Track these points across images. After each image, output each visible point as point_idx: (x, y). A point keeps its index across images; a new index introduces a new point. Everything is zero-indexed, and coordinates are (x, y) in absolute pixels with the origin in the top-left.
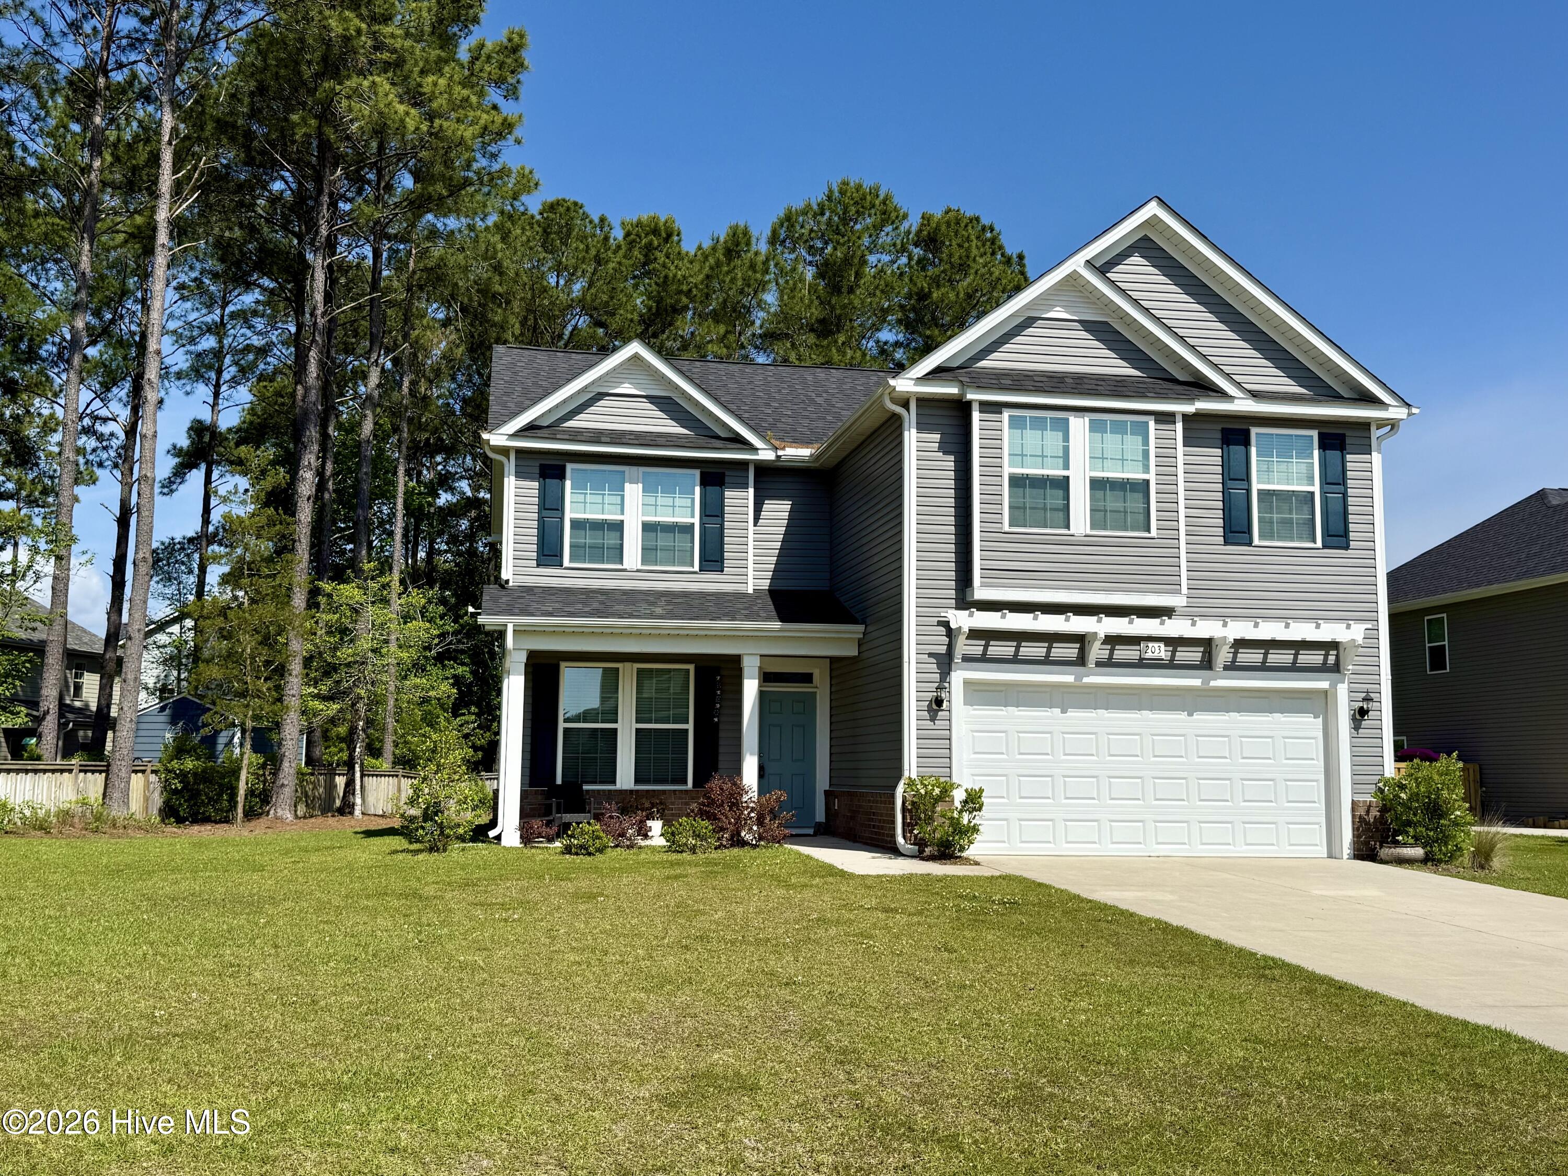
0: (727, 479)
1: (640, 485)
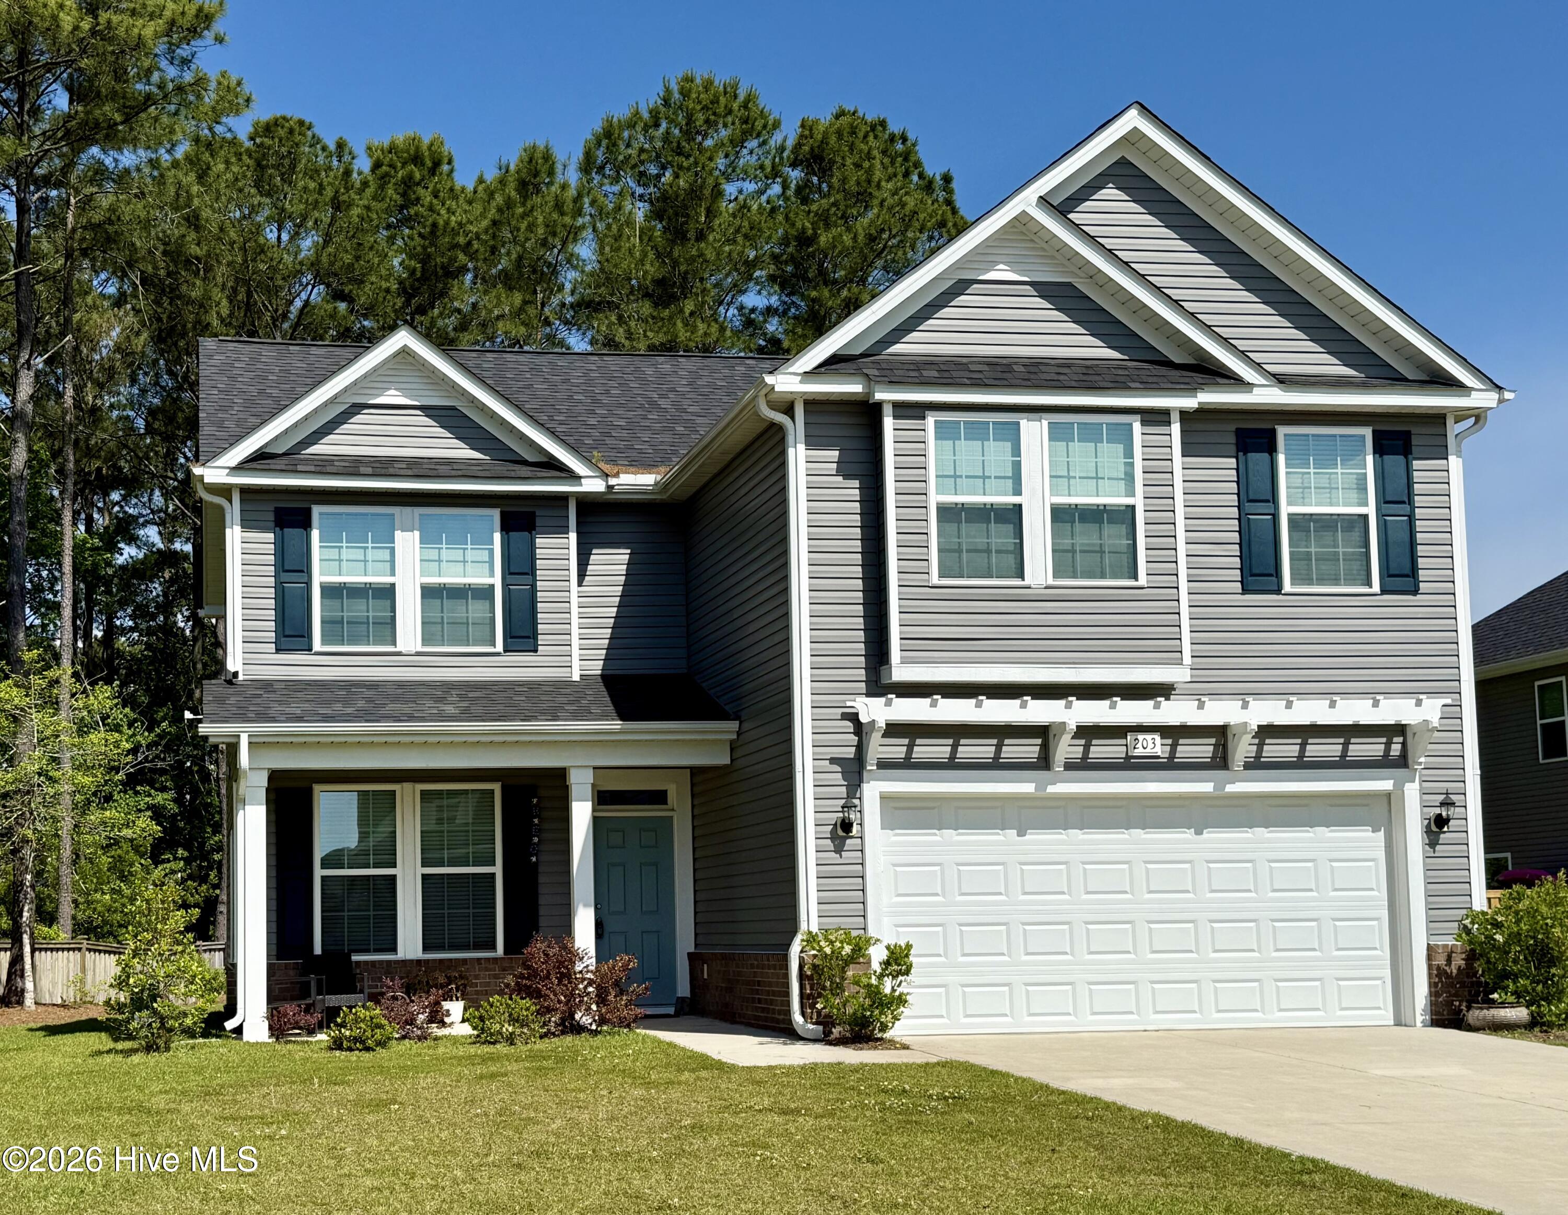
0: (539, 522)
1: (417, 533)
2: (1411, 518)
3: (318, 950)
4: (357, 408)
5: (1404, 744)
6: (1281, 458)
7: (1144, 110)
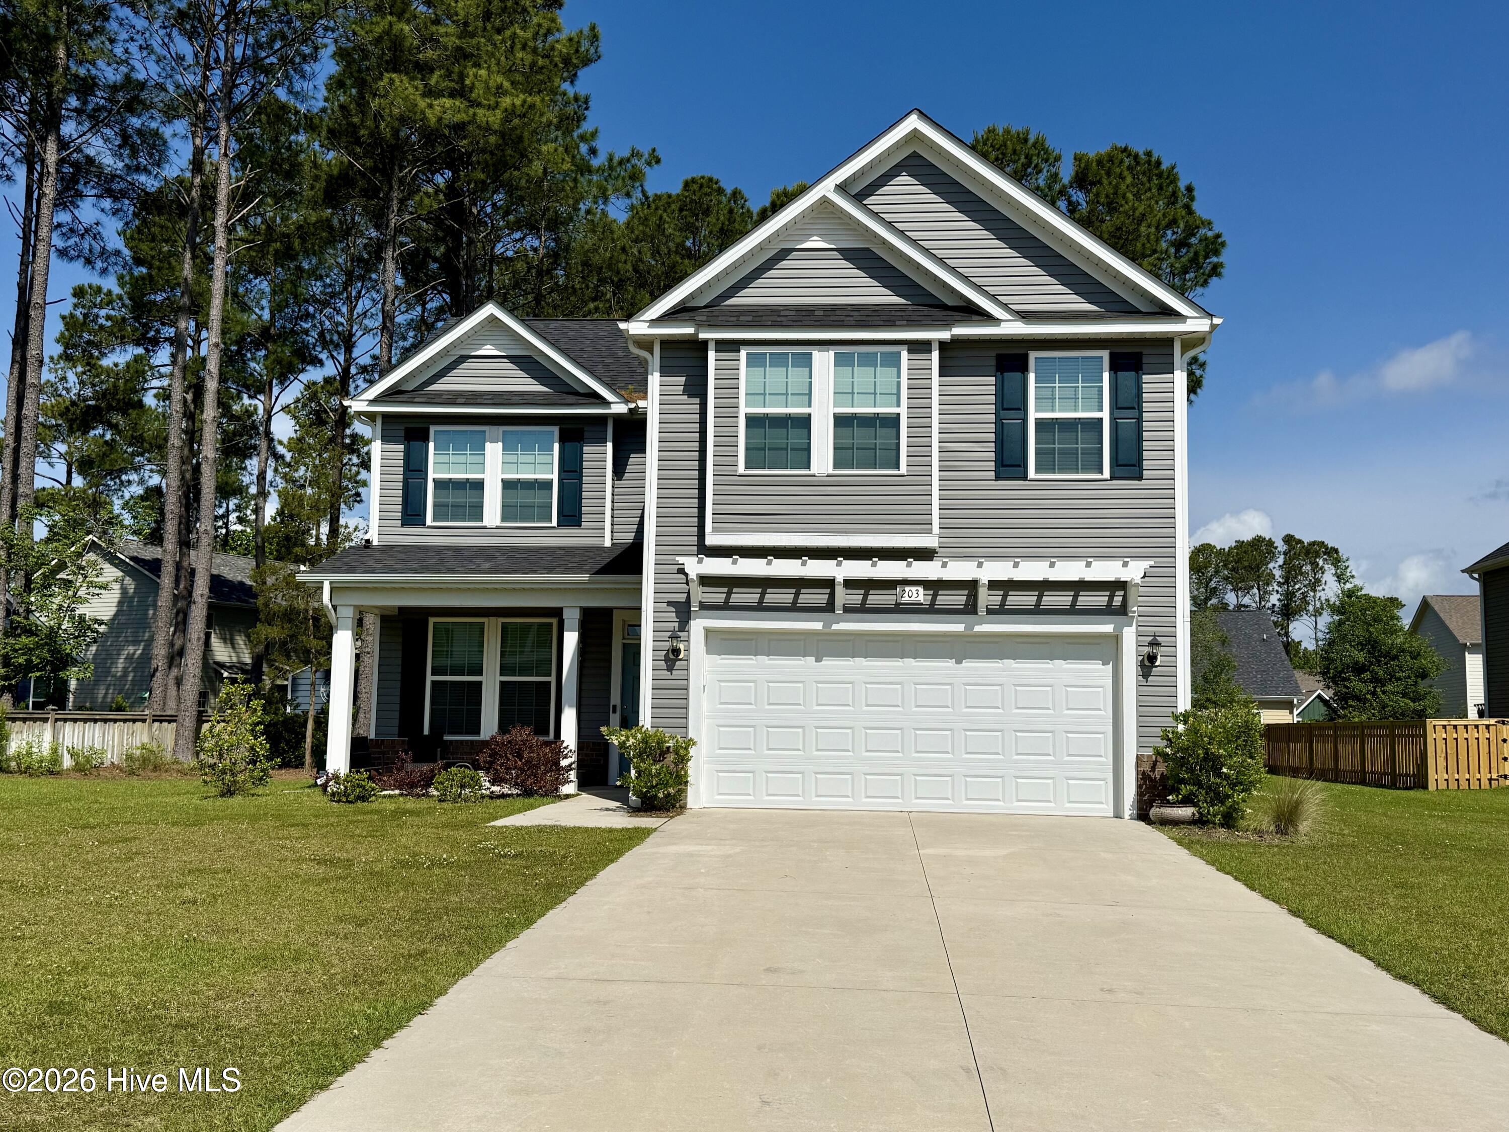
0: (586, 435)
1: (500, 444)
2: (1140, 420)
3: (426, 731)
4: (463, 359)
5: (1125, 597)
6: (1032, 377)
7: (923, 115)
